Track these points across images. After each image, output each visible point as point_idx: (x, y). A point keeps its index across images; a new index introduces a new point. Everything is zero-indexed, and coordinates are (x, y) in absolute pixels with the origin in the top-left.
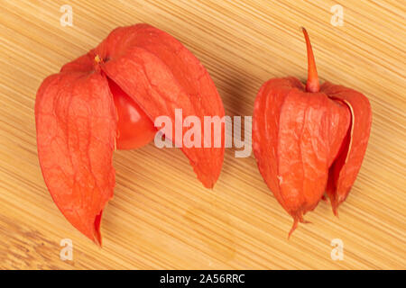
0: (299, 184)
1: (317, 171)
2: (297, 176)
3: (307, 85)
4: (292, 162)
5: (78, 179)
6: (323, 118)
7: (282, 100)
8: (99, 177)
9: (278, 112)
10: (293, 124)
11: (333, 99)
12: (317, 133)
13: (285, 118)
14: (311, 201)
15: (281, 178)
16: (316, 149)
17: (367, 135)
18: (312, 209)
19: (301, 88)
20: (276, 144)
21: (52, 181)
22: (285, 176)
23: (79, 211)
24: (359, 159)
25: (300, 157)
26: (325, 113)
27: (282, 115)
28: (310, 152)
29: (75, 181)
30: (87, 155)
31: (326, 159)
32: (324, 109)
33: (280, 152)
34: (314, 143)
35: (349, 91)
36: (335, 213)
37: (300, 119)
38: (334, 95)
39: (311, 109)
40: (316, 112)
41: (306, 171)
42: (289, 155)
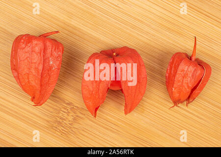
0: (180, 93)
1: (187, 89)
2: (180, 89)
3: (191, 57)
4: (179, 84)
5: (93, 93)
6: (194, 71)
7: (181, 60)
8: (101, 95)
9: (179, 65)
10: (183, 71)
11: (200, 65)
12: (191, 75)
13: (180, 68)
14: (182, 99)
15: (173, 89)
16: (189, 81)
17: (207, 81)
18: (182, 102)
19: (188, 58)
20: (174, 76)
21: (84, 90)
22: (175, 88)
23: (91, 104)
24: (201, 89)
25: (182, 83)
26: (195, 69)
27: (180, 66)
28: (187, 82)
29: (92, 93)
30: (99, 86)
31: (191, 86)
32: (195, 68)
33: (175, 79)
34: (189, 79)
35: (205, 63)
36: (187, 105)
37: (186, 69)
38: (200, 64)
39: (191, 67)
40: (192, 68)
41: (183, 88)
42: (179, 81)
